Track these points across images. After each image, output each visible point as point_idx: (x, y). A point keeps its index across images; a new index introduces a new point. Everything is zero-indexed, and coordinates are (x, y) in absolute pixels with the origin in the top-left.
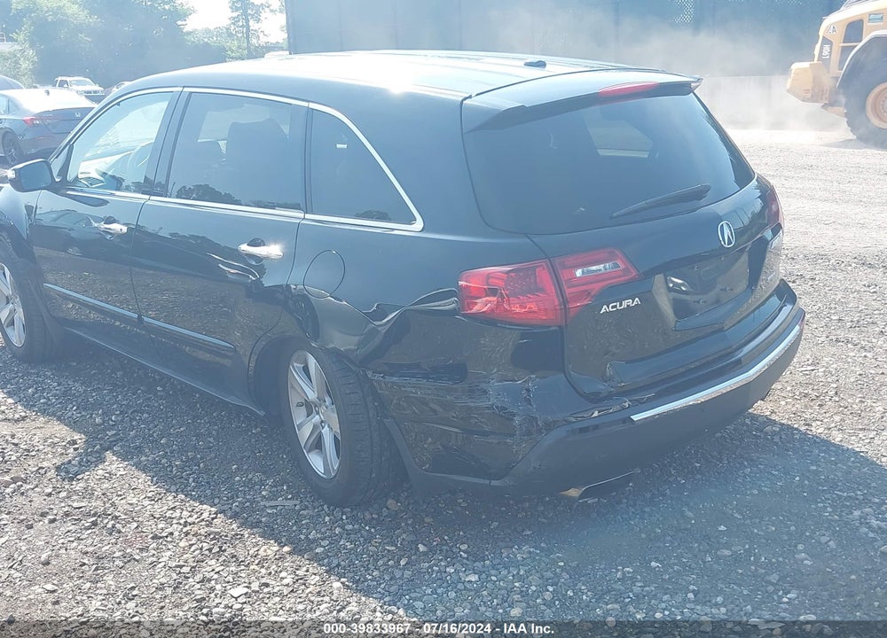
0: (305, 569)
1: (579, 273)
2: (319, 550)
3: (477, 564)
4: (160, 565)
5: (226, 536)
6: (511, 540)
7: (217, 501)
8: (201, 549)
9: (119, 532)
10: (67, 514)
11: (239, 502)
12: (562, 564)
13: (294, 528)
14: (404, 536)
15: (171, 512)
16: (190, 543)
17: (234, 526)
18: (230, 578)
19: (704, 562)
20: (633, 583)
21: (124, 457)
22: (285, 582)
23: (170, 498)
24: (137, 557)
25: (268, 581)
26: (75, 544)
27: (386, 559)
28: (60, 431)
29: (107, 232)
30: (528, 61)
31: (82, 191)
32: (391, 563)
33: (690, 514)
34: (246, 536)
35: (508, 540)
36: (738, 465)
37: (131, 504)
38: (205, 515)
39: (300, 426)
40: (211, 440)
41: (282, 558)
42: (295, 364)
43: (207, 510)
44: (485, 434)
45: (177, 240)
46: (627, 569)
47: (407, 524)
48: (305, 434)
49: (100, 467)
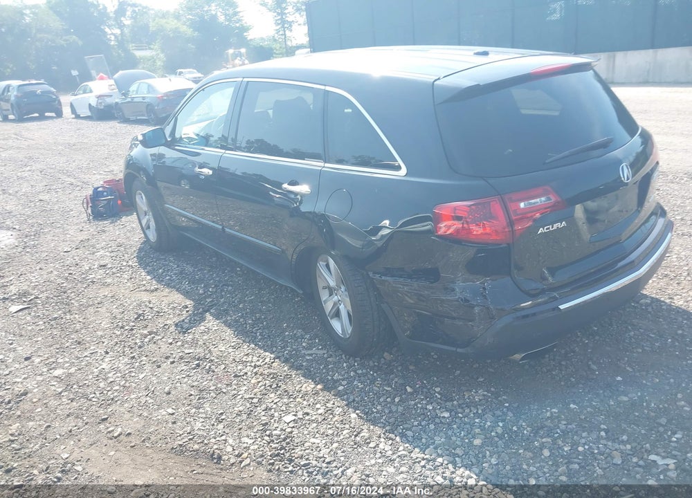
0: (332, 402)
1: (522, 205)
2: (341, 388)
3: (448, 404)
4: (239, 397)
5: (281, 376)
6: (470, 385)
7: (274, 349)
8: (265, 385)
9: (214, 372)
10: (181, 358)
11: (289, 351)
12: (507, 405)
13: (324, 371)
14: (396, 379)
15: (246, 357)
16: (258, 380)
17: (286, 368)
18: (284, 408)
19: (609, 406)
20: (559, 421)
21: (217, 317)
22: (320, 412)
23: (245, 347)
24: (224, 391)
25: (308, 411)
26: (186, 380)
27: (385, 397)
28: (177, 298)
29: (200, 174)
30: (476, 51)
31: (186, 147)
32: (389, 400)
33: (595, 367)
34: (294, 376)
35: (468, 385)
36: (624, 329)
37: (221, 351)
38: (267, 360)
39: (325, 302)
40: (270, 305)
41: (317, 393)
42: (321, 263)
43: (269, 356)
44: (454, 318)
45: (245, 176)
46: (554, 410)
47: (398, 370)
48: (328, 307)
49: (202, 324)
